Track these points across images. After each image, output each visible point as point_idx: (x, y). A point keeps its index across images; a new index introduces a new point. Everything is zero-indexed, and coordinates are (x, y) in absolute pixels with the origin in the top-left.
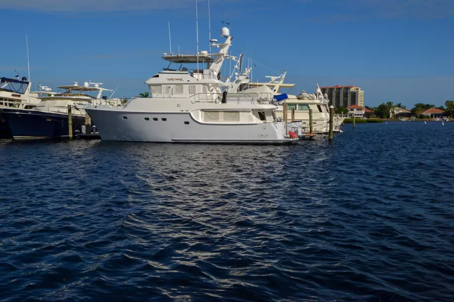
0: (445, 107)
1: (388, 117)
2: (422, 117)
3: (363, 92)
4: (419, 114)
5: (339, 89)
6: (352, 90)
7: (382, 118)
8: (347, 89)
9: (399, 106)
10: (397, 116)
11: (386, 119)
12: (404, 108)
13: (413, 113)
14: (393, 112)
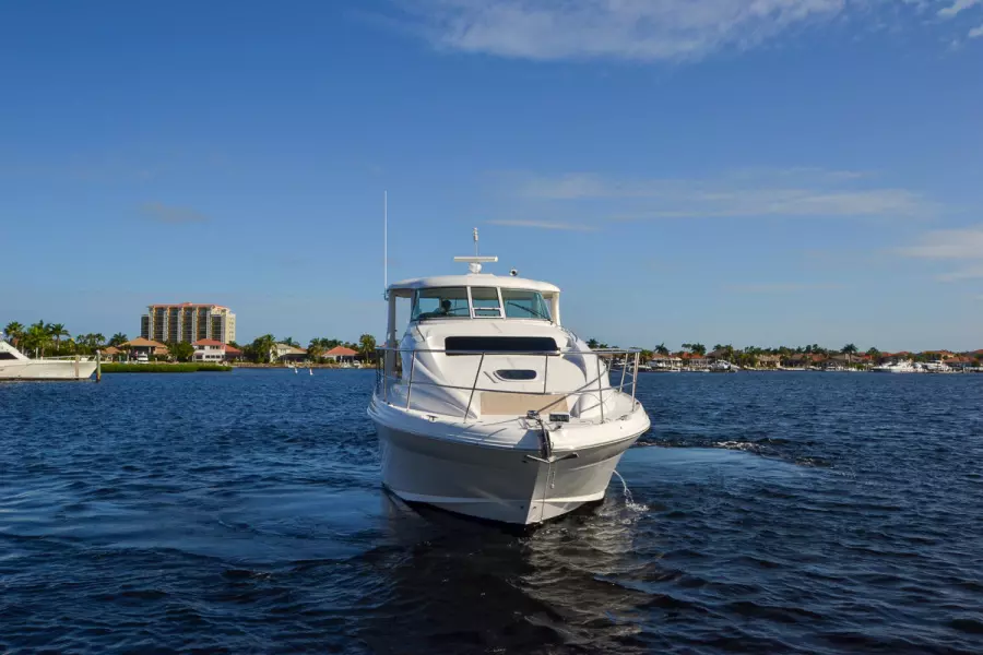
0: (359, 345)
1: (267, 361)
2: (322, 361)
3: (233, 316)
4: (317, 356)
5: (190, 310)
6: (214, 312)
7: (255, 362)
8: (204, 310)
9: (288, 342)
10: (281, 359)
11: (262, 365)
12: (297, 347)
13: (309, 355)
14: (275, 353)
